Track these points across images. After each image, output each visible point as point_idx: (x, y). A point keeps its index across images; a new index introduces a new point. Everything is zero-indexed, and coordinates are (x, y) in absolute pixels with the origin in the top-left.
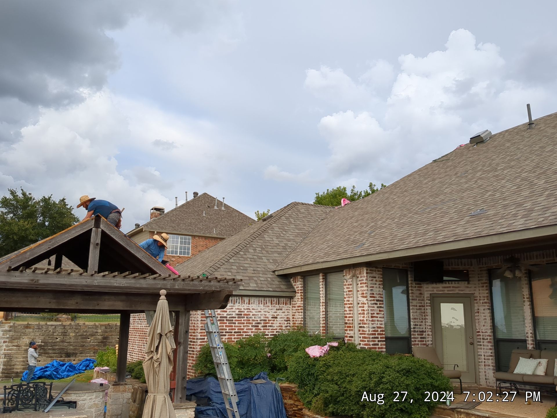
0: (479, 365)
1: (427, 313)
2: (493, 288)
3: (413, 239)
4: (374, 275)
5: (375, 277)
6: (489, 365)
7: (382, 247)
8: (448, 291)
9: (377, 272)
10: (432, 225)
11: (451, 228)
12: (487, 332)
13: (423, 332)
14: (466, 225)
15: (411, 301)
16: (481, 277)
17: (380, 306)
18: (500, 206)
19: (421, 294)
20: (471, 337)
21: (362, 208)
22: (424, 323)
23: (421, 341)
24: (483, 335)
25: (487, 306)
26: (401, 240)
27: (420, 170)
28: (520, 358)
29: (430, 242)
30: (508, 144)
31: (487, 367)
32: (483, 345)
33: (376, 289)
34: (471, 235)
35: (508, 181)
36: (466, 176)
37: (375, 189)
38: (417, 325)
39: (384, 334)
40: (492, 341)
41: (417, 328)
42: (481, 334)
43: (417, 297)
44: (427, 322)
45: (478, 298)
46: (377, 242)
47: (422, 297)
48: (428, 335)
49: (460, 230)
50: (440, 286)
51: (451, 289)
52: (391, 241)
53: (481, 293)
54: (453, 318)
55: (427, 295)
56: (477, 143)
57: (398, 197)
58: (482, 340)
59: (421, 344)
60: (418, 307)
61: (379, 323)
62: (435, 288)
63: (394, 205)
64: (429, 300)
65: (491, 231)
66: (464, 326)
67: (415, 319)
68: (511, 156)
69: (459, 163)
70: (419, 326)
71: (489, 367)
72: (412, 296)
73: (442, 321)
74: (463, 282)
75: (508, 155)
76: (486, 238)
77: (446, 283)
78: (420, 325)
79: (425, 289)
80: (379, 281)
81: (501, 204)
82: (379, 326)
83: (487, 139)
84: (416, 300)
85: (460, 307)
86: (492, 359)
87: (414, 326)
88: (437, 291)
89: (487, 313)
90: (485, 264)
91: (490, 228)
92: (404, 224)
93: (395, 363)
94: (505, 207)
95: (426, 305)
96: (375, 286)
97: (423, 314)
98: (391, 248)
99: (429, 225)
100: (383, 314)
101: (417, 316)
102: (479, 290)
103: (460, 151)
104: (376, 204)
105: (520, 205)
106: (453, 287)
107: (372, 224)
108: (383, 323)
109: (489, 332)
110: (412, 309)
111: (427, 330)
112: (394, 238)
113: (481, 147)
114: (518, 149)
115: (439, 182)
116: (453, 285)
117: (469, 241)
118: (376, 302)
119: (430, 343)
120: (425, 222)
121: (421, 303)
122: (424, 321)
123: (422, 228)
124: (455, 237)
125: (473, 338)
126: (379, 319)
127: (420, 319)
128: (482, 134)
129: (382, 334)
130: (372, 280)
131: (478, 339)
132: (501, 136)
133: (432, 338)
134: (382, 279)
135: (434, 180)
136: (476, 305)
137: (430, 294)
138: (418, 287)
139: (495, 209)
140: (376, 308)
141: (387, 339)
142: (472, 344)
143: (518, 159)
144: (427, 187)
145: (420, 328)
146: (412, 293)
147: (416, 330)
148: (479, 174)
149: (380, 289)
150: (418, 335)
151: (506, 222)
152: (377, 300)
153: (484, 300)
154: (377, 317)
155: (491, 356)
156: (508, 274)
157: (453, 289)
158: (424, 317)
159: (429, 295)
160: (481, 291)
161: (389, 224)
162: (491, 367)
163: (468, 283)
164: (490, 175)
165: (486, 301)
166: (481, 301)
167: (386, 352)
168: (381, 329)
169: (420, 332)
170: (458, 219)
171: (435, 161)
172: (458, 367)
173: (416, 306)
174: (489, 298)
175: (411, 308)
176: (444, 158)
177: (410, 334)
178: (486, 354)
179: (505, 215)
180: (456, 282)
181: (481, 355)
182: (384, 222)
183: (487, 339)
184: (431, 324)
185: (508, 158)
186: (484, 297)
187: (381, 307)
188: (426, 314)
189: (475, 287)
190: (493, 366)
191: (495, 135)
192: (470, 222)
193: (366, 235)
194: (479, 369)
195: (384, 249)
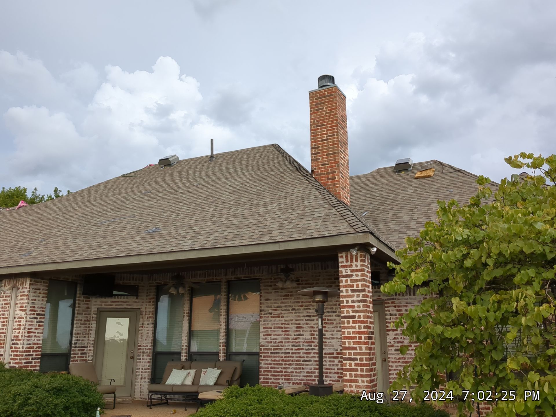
0: (136, 379)
1: (91, 327)
2: (159, 303)
3: (86, 251)
4: (38, 287)
5: (39, 289)
6: (145, 378)
7: (52, 257)
8: (116, 305)
9: (42, 284)
10: (108, 238)
11: (126, 243)
12: (147, 346)
13: (84, 347)
14: (140, 241)
15: (76, 315)
16: (150, 293)
17: (40, 320)
18: (174, 227)
19: (88, 308)
20: (132, 351)
21: (38, 214)
22: (87, 338)
23: (81, 357)
24: (143, 349)
25: (151, 321)
26: (74, 251)
27: (107, 182)
28: (173, 369)
29: (102, 256)
30: (191, 172)
31: (143, 380)
32: (143, 359)
33: (39, 302)
34: (143, 251)
35: (185, 204)
36: (150, 195)
37: (60, 195)
38: (80, 340)
39: (41, 351)
40: (151, 354)
41: (79, 343)
42: (142, 348)
43: (83, 311)
44: (90, 337)
45: (144, 313)
46: (47, 251)
47: (89, 311)
48: (90, 350)
49: (133, 246)
50: (109, 300)
51: (120, 303)
52: (63, 251)
53: (147, 308)
54: (118, 332)
55: (94, 309)
56: (165, 166)
57: (80, 206)
58: (142, 354)
59: (81, 360)
60: (83, 322)
61: (36, 339)
62: (103, 302)
63: (73, 214)
64: (95, 314)
65: (162, 249)
66: (127, 340)
67: (78, 334)
68: (192, 182)
69: (146, 181)
70: (81, 342)
71: (145, 380)
72: (78, 310)
73: (106, 336)
74: (132, 297)
75: (189, 181)
76: (156, 255)
77: (115, 298)
78: (83, 340)
79: (93, 303)
80: (44, 294)
81: (176, 224)
82: (35, 342)
83: (175, 164)
84: (82, 314)
85: (125, 322)
86: (148, 372)
87: (76, 342)
88: (105, 305)
89: (151, 327)
90: (155, 281)
91: (161, 247)
92: (80, 235)
93: (46, 382)
94: (178, 227)
95: (91, 319)
96: (37, 298)
97: (88, 329)
98: (60, 259)
99: (105, 238)
100: (43, 330)
101: (80, 331)
102: (146, 305)
103: (148, 170)
104: (55, 211)
105: (191, 227)
106: (122, 302)
107: (47, 231)
108: (41, 338)
109: (150, 346)
110: (77, 323)
111: (89, 345)
112: (67, 249)
113: (168, 170)
114: (198, 177)
115: (123, 197)
116: (122, 300)
117: (140, 257)
118: (36, 316)
119: (90, 358)
120: (102, 235)
121: (87, 317)
122: (87, 336)
123: (98, 240)
124: (128, 252)
125: (134, 352)
126: (37, 334)
127: (83, 334)
128: (171, 158)
129: (38, 351)
130: (35, 292)
131: (138, 352)
132: (187, 163)
133: (93, 354)
134: (47, 292)
135: (119, 194)
136: (141, 319)
137: (98, 308)
138: (86, 301)
139: (169, 229)
140: (35, 323)
141: (43, 356)
142: (132, 358)
143: (196, 186)
144: (110, 200)
145: (82, 344)
146: (79, 307)
147: (77, 345)
148: (161, 194)
149: (43, 302)
150: (79, 350)
151: (176, 242)
152: (38, 314)
153: (150, 314)
154: (35, 333)
155: (148, 369)
156: (173, 291)
157: (122, 303)
158: (87, 332)
159: (96, 309)
160: (147, 306)
161: (64, 233)
162: (147, 380)
163: (137, 298)
164: (171, 197)
165: (151, 315)
166: (147, 316)
167: (40, 370)
168: (38, 346)
169: (81, 347)
170: (134, 235)
171: (123, 176)
172: (114, 381)
173: (81, 320)
174: (154, 313)
175: (75, 322)
176: (133, 174)
177: (70, 350)
178: (143, 368)
179: (176, 235)
180: (126, 297)
181: (139, 369)
182: (59, 231)
183: (147, 353)
184: (94, 339)
185: (189, 184)
186: (150, 312)
187: (41, 322)
188: (91, 329)
189: (143, 302)
190: (148, 379)
191: (181, 161)
192: (144, 239)
193: (37, 243)
194: (135, 382)
195: (53, 259)
